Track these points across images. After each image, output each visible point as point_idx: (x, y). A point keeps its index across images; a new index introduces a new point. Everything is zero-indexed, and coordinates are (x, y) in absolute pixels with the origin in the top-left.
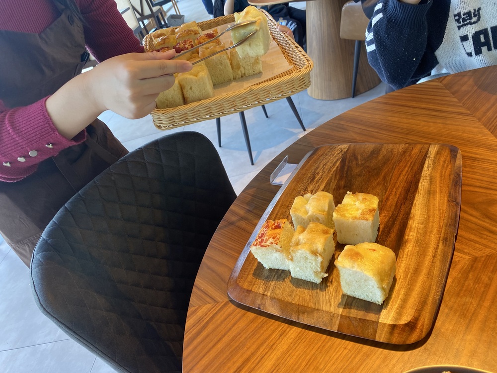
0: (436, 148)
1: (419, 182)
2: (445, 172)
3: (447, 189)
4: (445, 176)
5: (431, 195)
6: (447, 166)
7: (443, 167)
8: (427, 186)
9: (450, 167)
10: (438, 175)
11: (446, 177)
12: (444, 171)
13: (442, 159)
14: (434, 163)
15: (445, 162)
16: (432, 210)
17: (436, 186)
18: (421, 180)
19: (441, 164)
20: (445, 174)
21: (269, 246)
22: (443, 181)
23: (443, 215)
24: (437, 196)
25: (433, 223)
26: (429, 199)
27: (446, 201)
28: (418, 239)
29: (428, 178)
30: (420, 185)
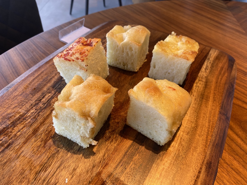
0: (216, 53)
1: (194, 82)
2: (221, 79)
3: (221, 98)
4: (220, 83)
5: (204, 100)
6: (224, 74)
7: (220, 73)
8: (202, 89)
9: (226, 75)
10: (214, 80)
11: (221, 85)
12: (220, 77)
13: (220, 65)
14: (212, 66)
15: (222, 68)
16: (201, 119)
17: (211, 92)
18: (197, 81)
19: (219, 69)
20: (221, 81)
21: (73, 61)
22: (217, 87)
23: (211, 129)
24: (210, 103)
25: (199, 136)
26: (201, 104)
27: (217, 112)
28: (179, 154)
29: (204, 80)
30: (195, 85)
